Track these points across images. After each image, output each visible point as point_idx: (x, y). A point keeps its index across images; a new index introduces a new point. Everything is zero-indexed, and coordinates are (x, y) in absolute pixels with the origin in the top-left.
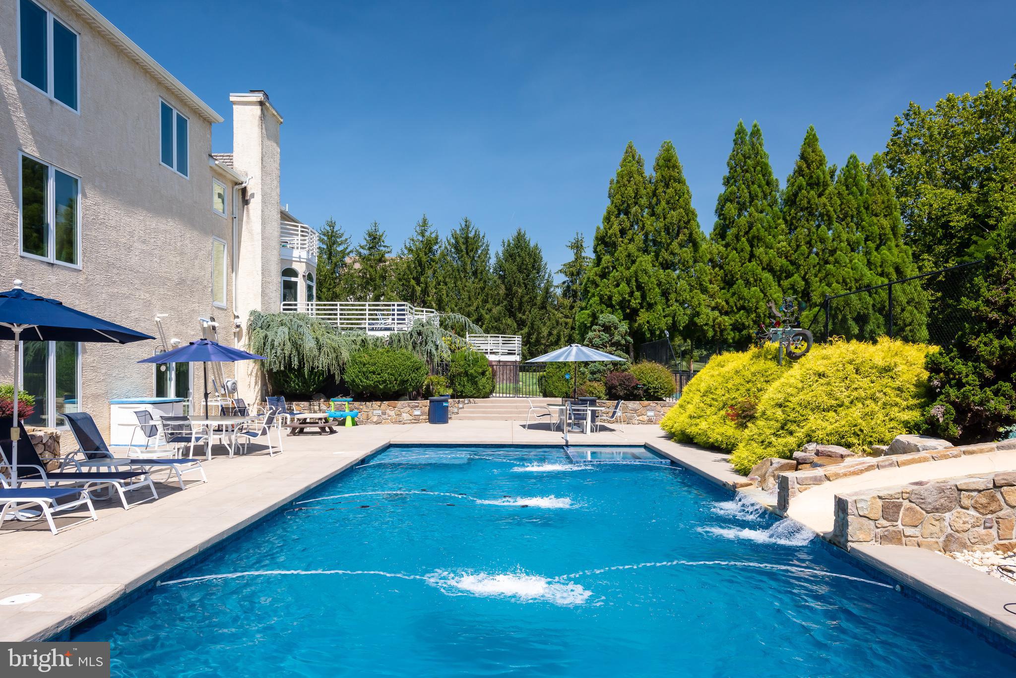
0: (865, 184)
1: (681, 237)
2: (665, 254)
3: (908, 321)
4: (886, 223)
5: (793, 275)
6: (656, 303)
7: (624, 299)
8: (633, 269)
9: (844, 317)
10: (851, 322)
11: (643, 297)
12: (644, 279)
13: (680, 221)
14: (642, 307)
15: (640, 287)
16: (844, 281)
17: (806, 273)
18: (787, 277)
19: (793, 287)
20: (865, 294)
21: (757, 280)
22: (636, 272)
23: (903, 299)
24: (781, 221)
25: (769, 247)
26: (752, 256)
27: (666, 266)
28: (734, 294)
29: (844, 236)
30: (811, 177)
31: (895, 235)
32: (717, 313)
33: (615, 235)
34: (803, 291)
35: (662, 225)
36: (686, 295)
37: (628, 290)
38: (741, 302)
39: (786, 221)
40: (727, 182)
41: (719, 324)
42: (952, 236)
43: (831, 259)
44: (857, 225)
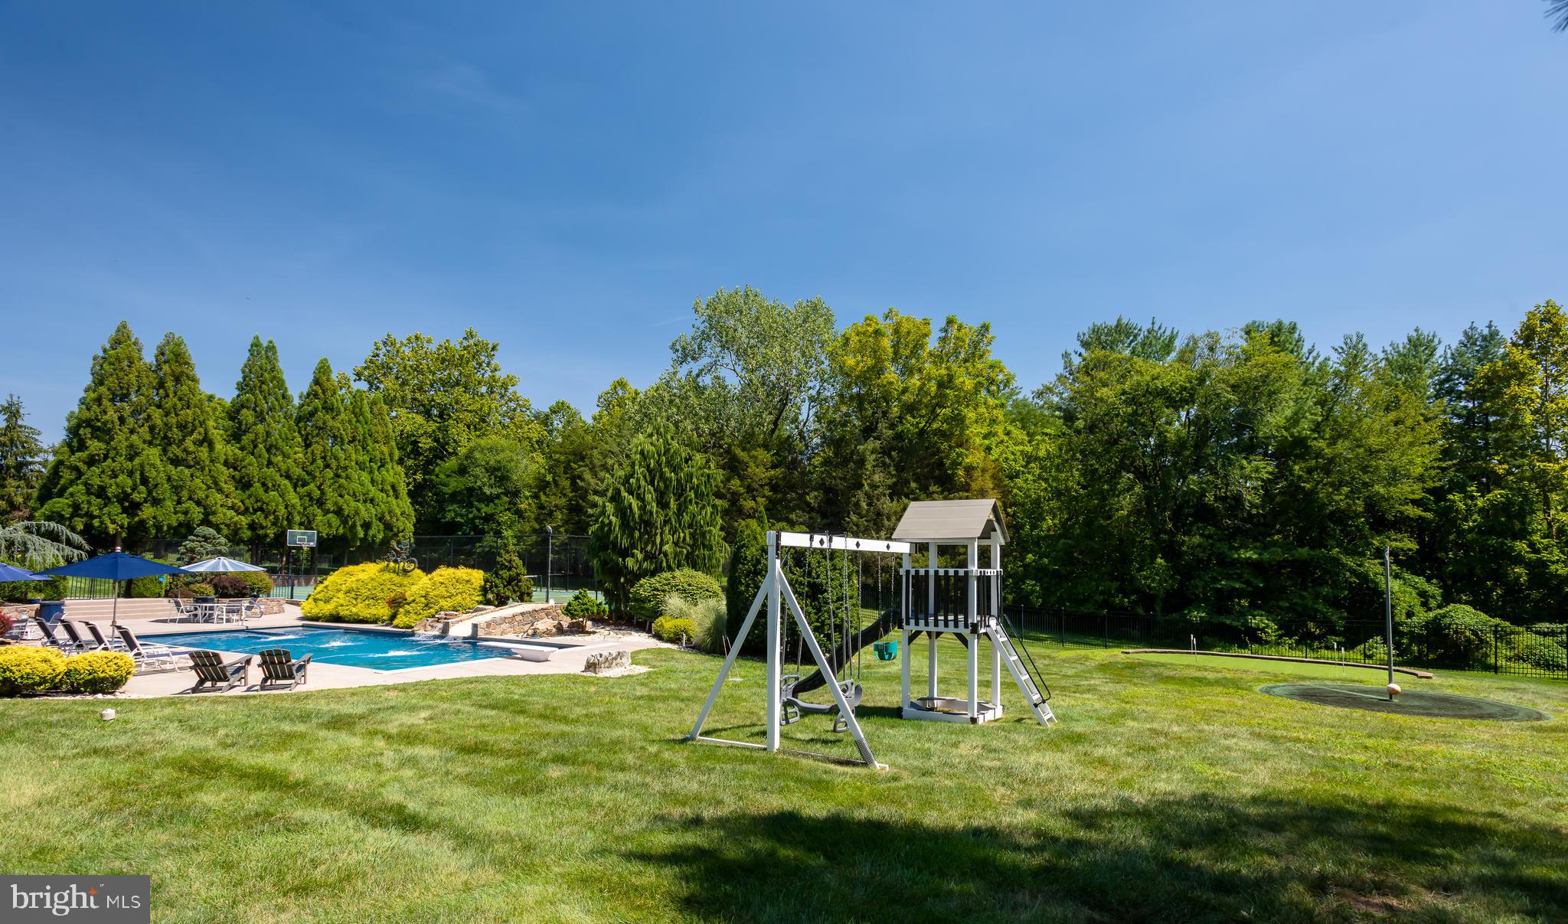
0: (369, 416)
1: (195, 435)
2: (175, 450)
3: (401, 528)
4: (385, 449)
5: (308, 484)
6: (164, 499)
7: (124, 492)
8: (137, 461)
9: (354, 523)
10: (359, 528)
11: (150, 492)
12: (152, 474)
13: (195, 420)
14: (146, 501)
15: (144, 481)
16: (354, 494)
17: (321, 484)
18: (303, 486)
19: (309, 495)
20: (369, 505)
21: (276, 487)
22: (142, 466)
23: (398, 511)
24: (296, 434)
25: (285, 456)
26: (270, 463)
27: (176, 462)
28: (250, 497)
29: (354, 456)
30: (326, 402)
31: (391, 460)
32: (233, 513)
33: (113, 422)
34: (318, 500)
35: (174, 421)
36: (201, 494)
37: (129, 482)
38: (259, 504)
39: (302, 436)
40: (241, 387)
41: (235, 524)
42: (420, 454)
43: (344, 474)
44: (364, 448)
